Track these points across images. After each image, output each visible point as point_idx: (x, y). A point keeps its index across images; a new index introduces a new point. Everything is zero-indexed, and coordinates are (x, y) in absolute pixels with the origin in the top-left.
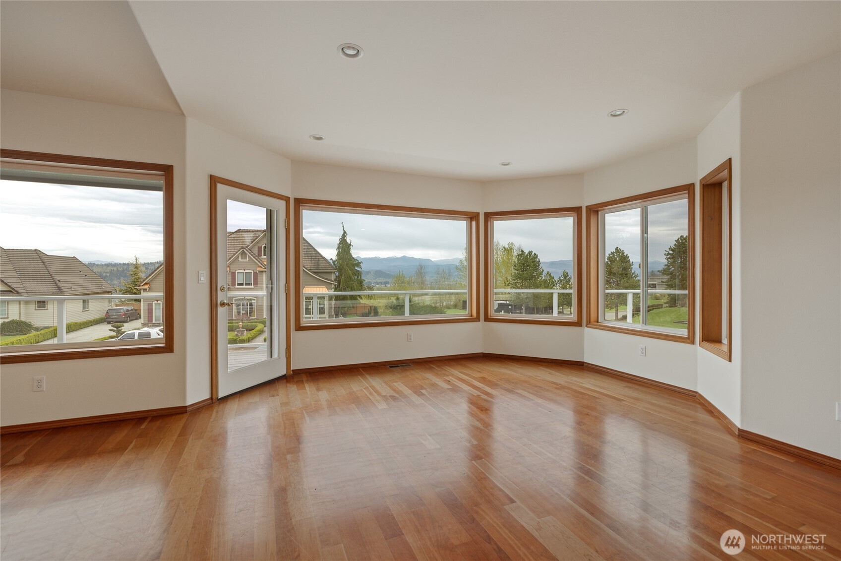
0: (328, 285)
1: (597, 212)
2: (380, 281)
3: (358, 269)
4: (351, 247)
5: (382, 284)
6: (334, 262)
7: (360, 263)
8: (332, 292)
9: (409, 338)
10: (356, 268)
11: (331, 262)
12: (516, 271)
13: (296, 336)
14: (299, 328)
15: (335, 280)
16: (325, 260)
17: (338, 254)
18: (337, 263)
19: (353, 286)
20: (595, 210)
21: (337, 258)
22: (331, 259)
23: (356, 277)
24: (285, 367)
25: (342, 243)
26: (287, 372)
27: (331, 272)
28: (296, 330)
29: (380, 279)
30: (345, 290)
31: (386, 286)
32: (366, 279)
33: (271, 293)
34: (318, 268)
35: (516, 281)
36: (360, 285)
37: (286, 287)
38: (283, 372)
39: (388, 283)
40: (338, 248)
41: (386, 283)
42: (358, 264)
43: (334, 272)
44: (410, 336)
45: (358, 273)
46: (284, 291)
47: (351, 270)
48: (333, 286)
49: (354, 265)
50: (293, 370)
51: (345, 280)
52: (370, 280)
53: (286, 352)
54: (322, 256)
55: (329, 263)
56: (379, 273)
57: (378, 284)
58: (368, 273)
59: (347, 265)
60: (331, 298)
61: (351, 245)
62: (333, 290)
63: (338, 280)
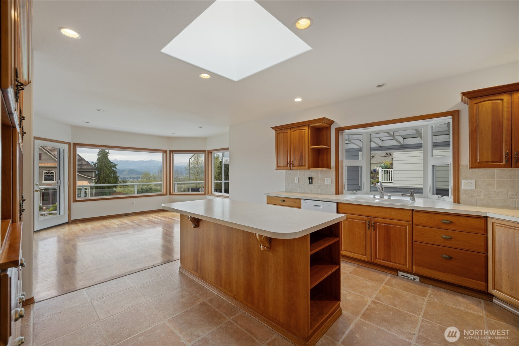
0: (90, 180)
1: (212, 152)
2: (133, 177)
3: (114, 169)
4: (109, 154)
5: (134, 179)
6: (95, 165)
7: (116, 165)
8: (93, 185)
9: (133, 204)
10: (113, 169)
11: (92, 164)
12: (219, 171)
13: (73, 205)
14: (75, 201)
15: (95, 177)
16: (87, 163)
17: (98, 159)
18: (98, 165)
19: (110, 181)
20: (210, 152)
21: (97, 161)
22: (93, 162)
23: (112, 175)
24: (68, 219)
25: (102, 152)
26: (68, 221)
27: (93, 171)
28: (74, 202)
29: (133, 175)
30: (103, 183)
31: (137, 180)
32: (120, 176)
33: (60, 186)
34: (81, 169)
35: (219, 176)
36: (116, 180)
37: (68, 183)
38: (67, 221)
39: (139, 178)
40: (99, 155)
41: (137, 178)
42: (114, 166)
43: (95, 171)
44: (133, 202)
45: (114, 172)
46: (67, 184)
47: (109, 170)
48: (94, 181)
49: (111, 167)
50: (72, 220)
51: (104, 177)
52: (125, 176)
53: (68, 212)
54: (84, 160)
55: (91, 165)
56: (131, 171)
57: (131, 179)
58: (123, 171)
59: (106, 166)
60: (92, 188)
61: (109, 153)
62: (94, 183)
63: (98, 176)
